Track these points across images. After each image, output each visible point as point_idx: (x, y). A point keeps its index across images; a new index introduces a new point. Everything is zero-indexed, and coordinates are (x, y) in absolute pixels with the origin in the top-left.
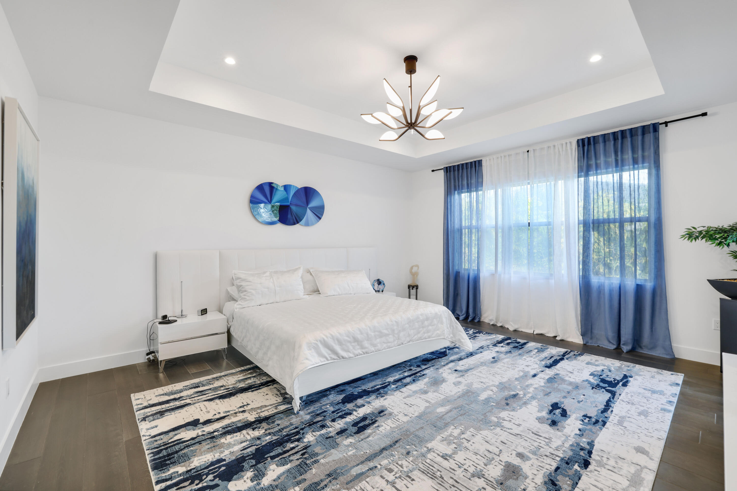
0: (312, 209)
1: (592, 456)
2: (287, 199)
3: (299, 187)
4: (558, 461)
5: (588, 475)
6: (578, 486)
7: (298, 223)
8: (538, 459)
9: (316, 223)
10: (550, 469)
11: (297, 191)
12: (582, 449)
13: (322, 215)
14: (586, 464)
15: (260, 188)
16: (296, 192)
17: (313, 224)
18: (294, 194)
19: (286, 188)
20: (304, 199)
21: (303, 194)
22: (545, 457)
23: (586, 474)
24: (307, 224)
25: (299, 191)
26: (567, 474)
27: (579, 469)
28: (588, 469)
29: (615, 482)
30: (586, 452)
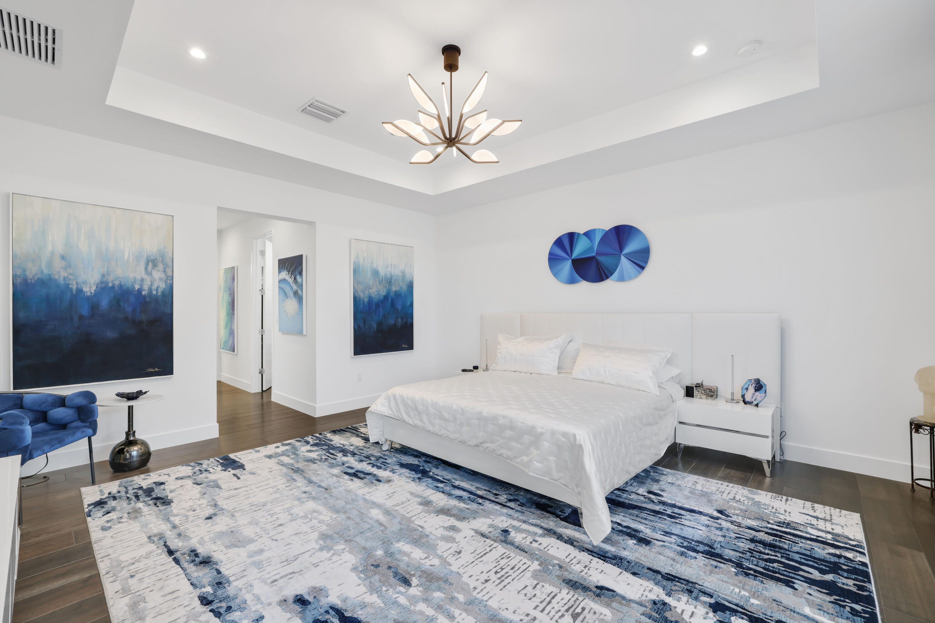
0: (629, 257)
1: (211, 614)
2: (591, 248)
3: (607, 228)
4: (230, 577)
5: (190, 594)
6: (186, 579)
7: (607, 278)
8: (244, 562)
9: (636, 276)
10: (223, 566)
11: (604, 235)
12: (229, 608)
13: (646, 262)
14: (205, 601)
15: (559, 242)
16: (603, 237)
17: (630, 278)
18: (601, 239)
19: (588, 234)
20: (616, 245)
21: (613, 238)
22: (243, 568)
23: (192, 593)
24: (622, 279)
25: (607, 235)
26: (205, 577)
27: (204, 590)
28: (197, 598)
29: (161, 613)
30: (222, 611)
